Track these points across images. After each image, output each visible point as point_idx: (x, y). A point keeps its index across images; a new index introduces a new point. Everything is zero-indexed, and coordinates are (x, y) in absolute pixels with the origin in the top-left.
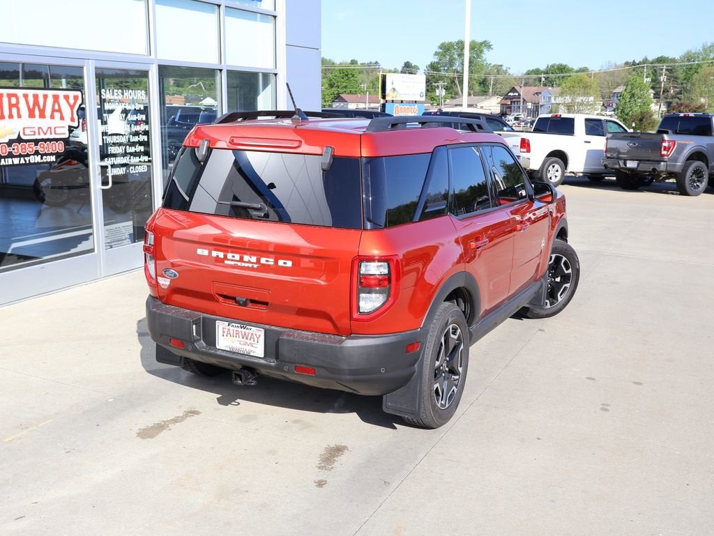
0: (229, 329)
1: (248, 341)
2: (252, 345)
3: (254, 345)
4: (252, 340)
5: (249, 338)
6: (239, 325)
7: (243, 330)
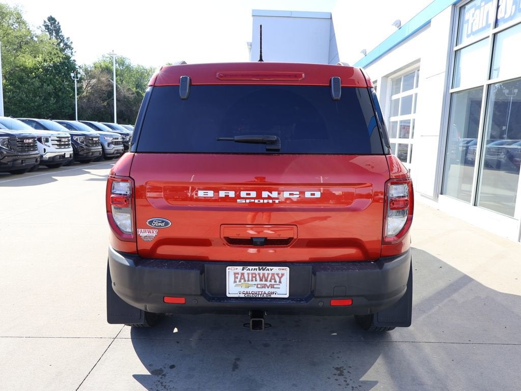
0: (243, 274)
1: (268, 283)
2: (272, 286)
3: (275, 286)
4: (273, 281)
5: (269, 279)
6: (257, 267)
7: (262, 272)
